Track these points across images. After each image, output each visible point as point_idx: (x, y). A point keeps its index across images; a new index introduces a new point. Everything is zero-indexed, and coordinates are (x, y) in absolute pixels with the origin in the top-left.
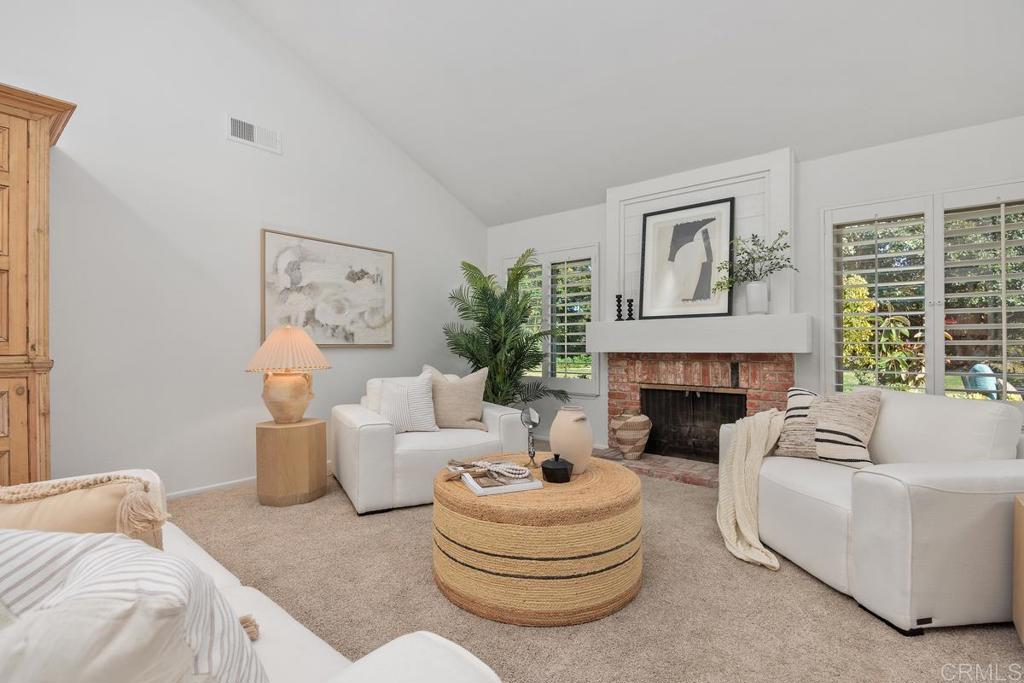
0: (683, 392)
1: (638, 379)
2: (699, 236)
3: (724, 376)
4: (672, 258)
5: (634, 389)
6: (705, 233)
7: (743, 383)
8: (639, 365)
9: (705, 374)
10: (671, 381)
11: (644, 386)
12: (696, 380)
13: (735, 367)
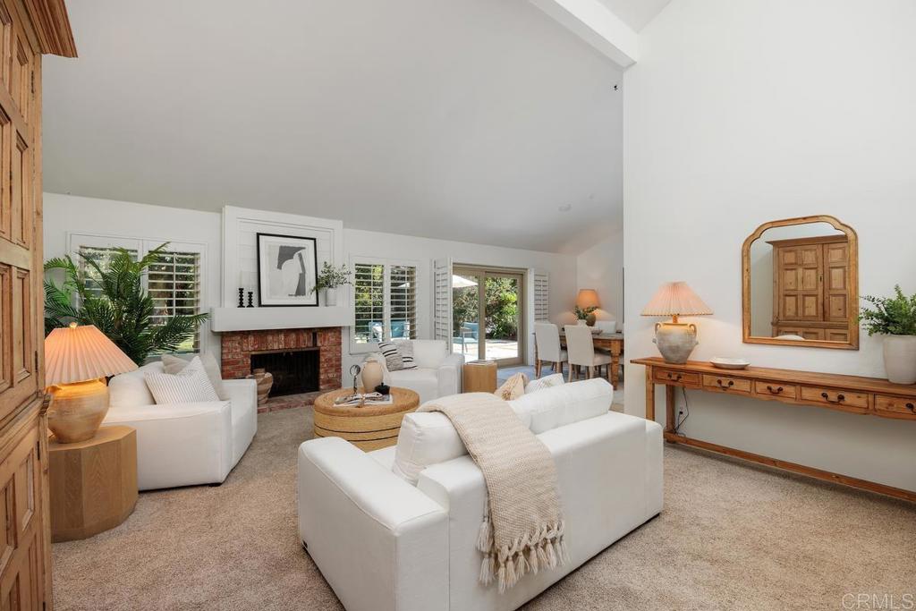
0: (282, 353)
1: (250, 348)
2: (296, 256)
3: (309, 341)
4: (280, 267)
5: (246, 356)
6: (300, 255)
7: (319, 344)
8: (251, 339)
9: (298, 340)
10: (276, 347)
11: (253, 353)
12: (292, 345)
13: (315, 335)
